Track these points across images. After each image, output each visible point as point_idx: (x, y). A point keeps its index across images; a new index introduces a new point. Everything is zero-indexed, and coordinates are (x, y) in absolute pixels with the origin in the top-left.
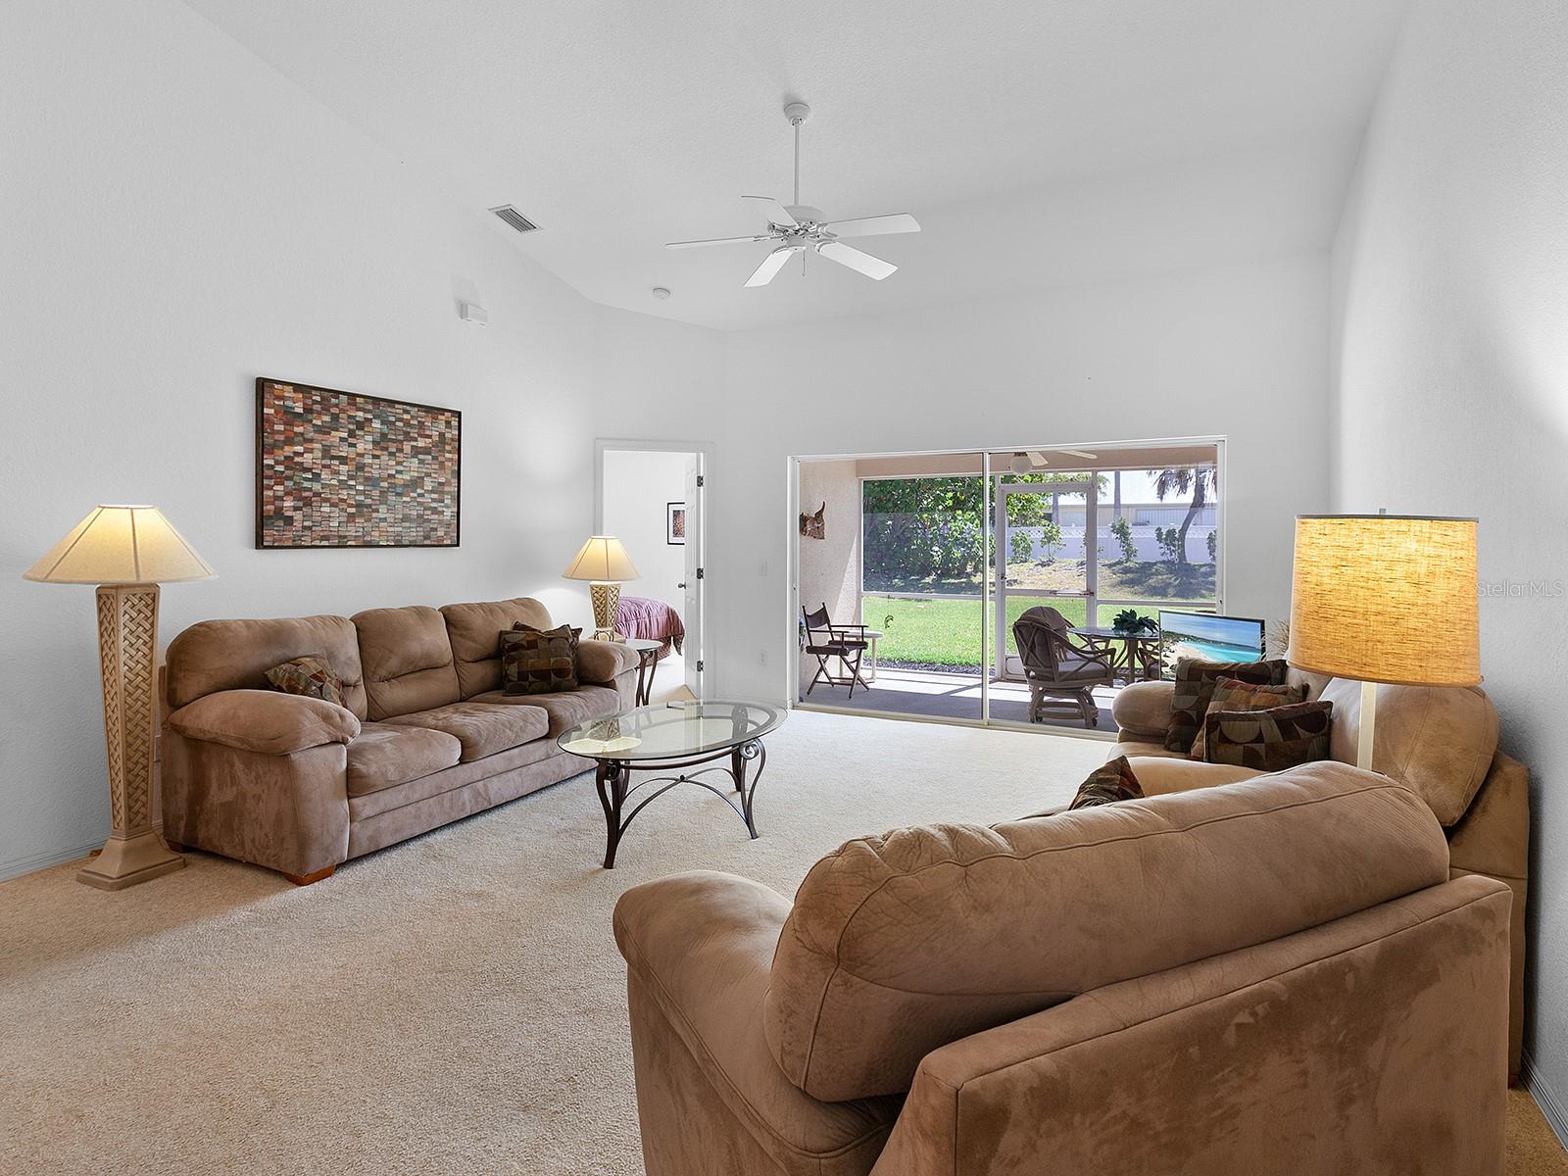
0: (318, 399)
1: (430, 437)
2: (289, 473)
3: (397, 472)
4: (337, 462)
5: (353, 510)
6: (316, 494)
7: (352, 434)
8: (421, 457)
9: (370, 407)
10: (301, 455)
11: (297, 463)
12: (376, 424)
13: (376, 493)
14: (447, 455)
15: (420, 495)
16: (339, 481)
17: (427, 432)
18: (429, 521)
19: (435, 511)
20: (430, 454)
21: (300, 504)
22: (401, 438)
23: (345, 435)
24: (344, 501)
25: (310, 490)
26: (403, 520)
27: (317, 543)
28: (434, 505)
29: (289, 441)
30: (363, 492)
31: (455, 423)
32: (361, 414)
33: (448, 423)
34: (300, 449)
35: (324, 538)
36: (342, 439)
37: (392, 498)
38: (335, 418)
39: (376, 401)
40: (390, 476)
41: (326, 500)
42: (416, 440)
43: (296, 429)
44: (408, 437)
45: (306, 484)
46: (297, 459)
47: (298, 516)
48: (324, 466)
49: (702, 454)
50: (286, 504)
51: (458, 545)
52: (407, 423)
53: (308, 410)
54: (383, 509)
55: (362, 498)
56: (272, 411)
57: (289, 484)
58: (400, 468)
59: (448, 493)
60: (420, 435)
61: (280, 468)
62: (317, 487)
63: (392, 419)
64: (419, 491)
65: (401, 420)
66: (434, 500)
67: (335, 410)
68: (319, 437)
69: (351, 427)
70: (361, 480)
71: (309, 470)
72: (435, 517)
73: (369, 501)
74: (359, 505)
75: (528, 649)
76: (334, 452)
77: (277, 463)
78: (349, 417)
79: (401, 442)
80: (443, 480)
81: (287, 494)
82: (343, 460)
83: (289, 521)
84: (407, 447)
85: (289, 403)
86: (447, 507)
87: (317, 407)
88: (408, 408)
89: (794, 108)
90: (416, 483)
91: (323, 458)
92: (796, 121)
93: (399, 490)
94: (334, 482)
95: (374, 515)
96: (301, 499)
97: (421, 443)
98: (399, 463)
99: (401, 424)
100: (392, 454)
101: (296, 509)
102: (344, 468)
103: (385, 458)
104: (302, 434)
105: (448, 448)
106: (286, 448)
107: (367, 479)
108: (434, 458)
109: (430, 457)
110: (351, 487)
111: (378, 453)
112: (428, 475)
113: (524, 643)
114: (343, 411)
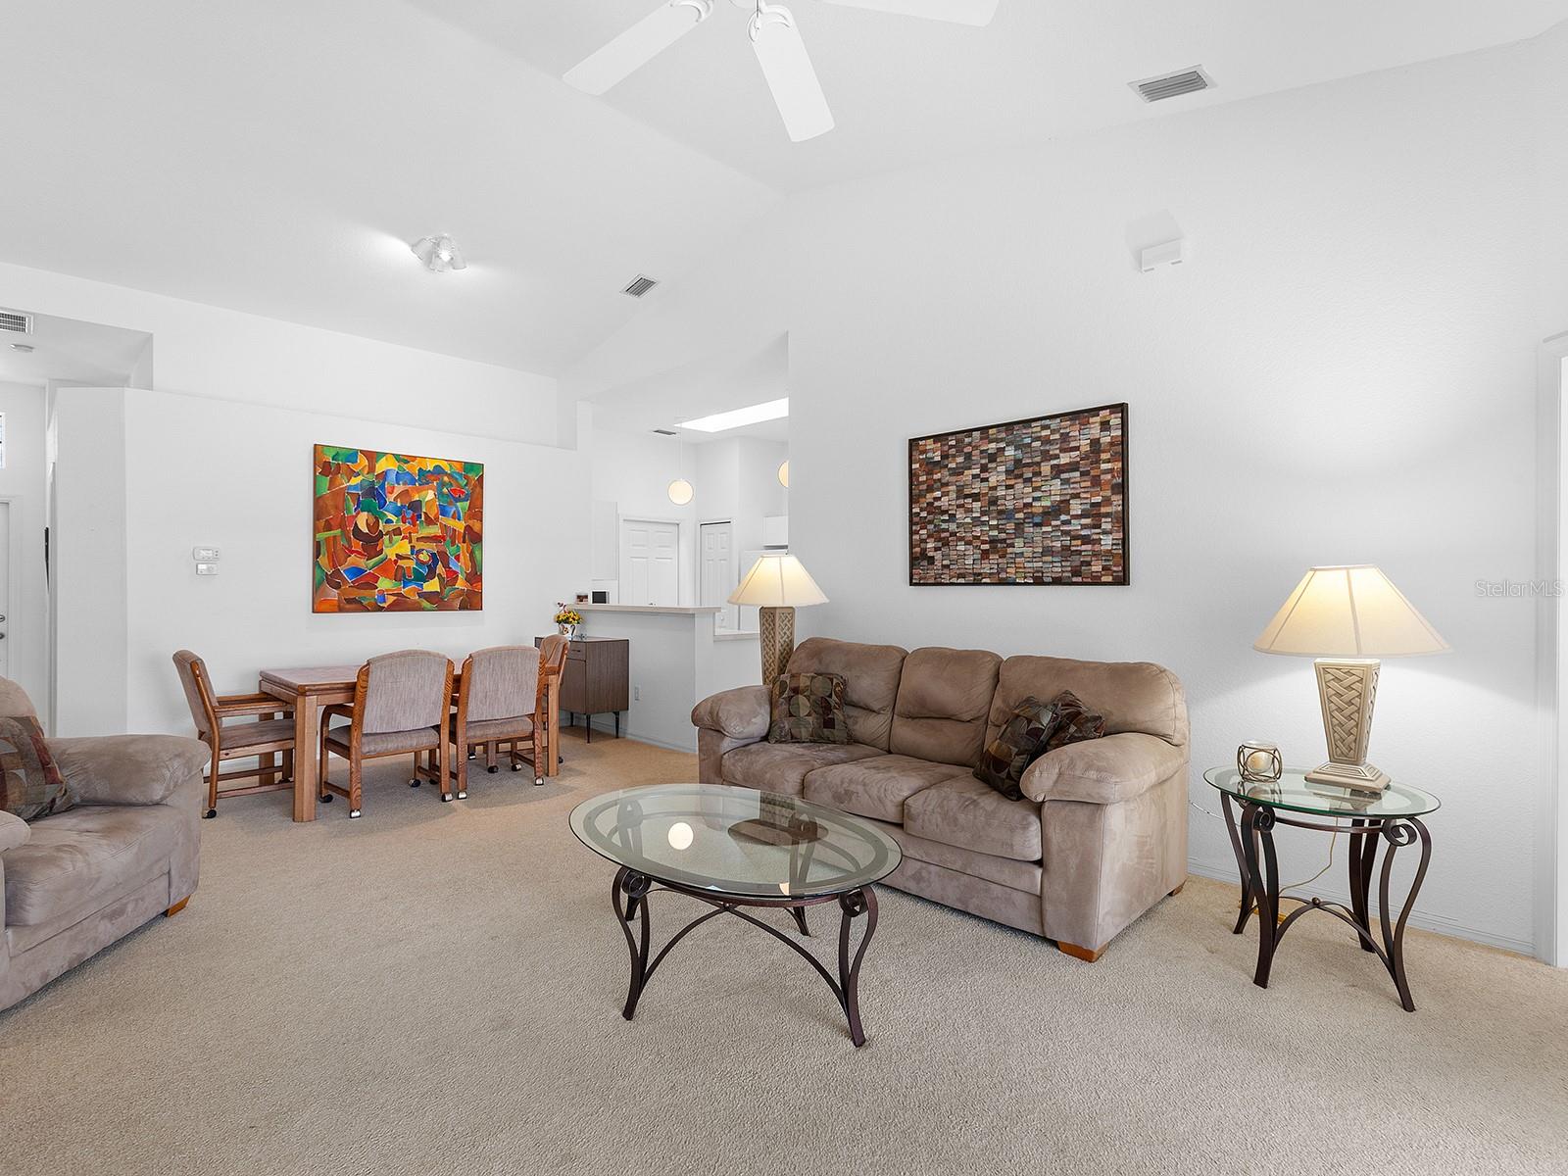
0: (953, 443)
1: (1077, 448)
2: (930, 517)
3: (1035, 499)
4: (970, 500)
5: (987, 547)
6: (953, 534)
7: (984, 468)
8: (1064, 476)
9: (1003, 435)
10: (939, 499)
11: (936, 508)
12: (1010, 452)
13: (1010, 526)
14: (1104, 466)
15: (1064, 523)
16: (973, 518)
17: (1073, 444)
18: (1079, 553)
19: (1086, 540)
20: (1077, 470)
21: (940, 544)
22: (1038, 459)
23: (977, 471)
24: (978, 538)
25: (947, 530)
26: (1043, 554)
27: (954, 580)
28: (1083, 533)
29: (930, 489)
30: (996, 527)
31: (1115, 421)
32: (993, 445)
33: (1105, 426)
34: (938, 494)
35: (962, 575)
36: (975, 476)
37: (1029, 529)
38: (968, 456)
39: (1009, 426)
40: (1026, 505)
41: (962, 539)
42: (1057, 457)
43: (936, 477)
44: (1046, 456)
45: (944, 526)
46: (936, 504)
47: (938, 555)
48: (958, 506)
50: (929, 546)
51: (1124, 582)
52: (1046, 441)
53: (945, 456)
54: (1019, 543)
55: (995, 533)
56: (918, 465)
57: (931, 527)
58: (1037, 494)
59: (1107, 515)
60: (1063, 450)
61: (924, 514)
62: (953, 527)
63: (1028, 440)
64: (1063, 517)
65: (1038, 439)
66: (1084, 527)
67: (968, 449)
68: (953, 479)
69: (983, 461)
70: (994, 515)
71: (946, 512)
72: (1089, 547)
73: (1003, 536)
74: (993, 541)
76: (967, 491)
77: (922, 510)
78: (982, 452)
79: (1038, 464)
80: (1099, 499)
81: (929, 536)
82: (976, 497)
83: (931, 560)
84: (1046, 469)
85: (930, 455)
86: (1105, 532)
87: (953, 451)
88: (1047, 422)
90: (1062, 507)
91: (958, 498)
93: (1037, 520)
94: (968, 520)
95: (1009, 550)
96: (939, 539)
97: (1065, 459)
98: (1035, 489)
99: (1038, 443)
100: (1028, 480)
101: (936, 549)
102: (977, 505)
103: (1020, 486)
104: (939, 480)
105: (1104, 456)
106: (928, 496)
107: (1000, 512)
108: (1083, 474)
109: (1077, 474)
110: (984, 523)
111: (1012, 482)
112: (1076, 496)
114: (976, 447)
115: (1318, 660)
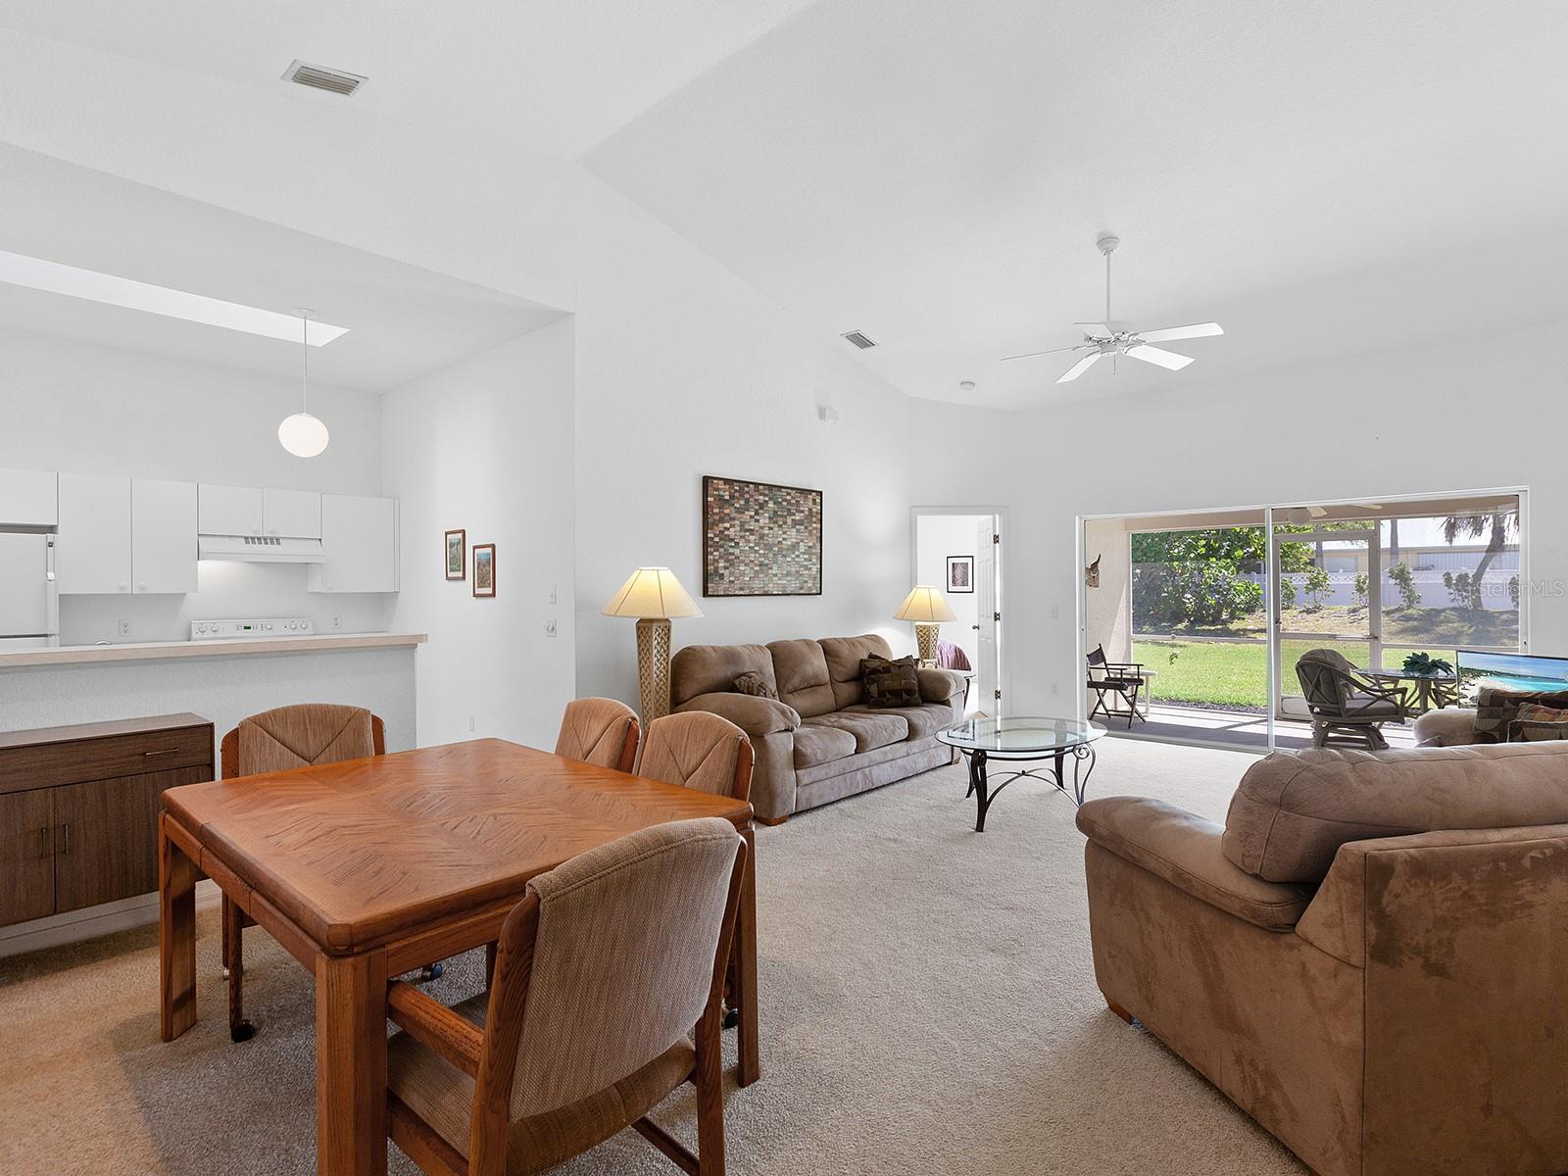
0: (737, 488)
1: (803, 512)
2: (721, 542)
3: (784, 539)
4: (748, 534)
5: (757, 568)
6: (737, 558)
7: (757, 513)
8: (797, 527)
9: (767, 492)
10: (728, 529)
11: (726, 536)
12: (771, 504)
13: (771, 555)
14: (814, 525)
15: (798, 556)
16: (750, 547)
17: (802, 509)
18: (802, 575)
19: (807, 568)
20: (802, 524)
21: (728, 565)
22: (785, 513)
23: (753, 513)
24: (752, 561)
25: (733, 554)
26: (787, 575)
27: (737, 592)
28: (805, 563)
29: (722, 520)
30: (763, 555)
31: (818, 501)
32: (761, 497)
33: (814, 500)
34: (727, 525)
35: (742, 589)
36: (751, 517)
37: (780, 558)
38: (747, 501)
39: (771, 487)
40: (779, 542)
41: (743, 562)
42: (794, 515)
43: (727, 511)
44: (791, 514)
45: (731, 550)
46: (726, 533)
47: (726, 573)
48: (741, 537)
49: (997, 517)
50: (721, 565)
51: (820, 594)
52: (789, 503)
53: (732, 497)
54: (775, 567)
55: (763, 559)
56: (712, 499)
57: (722, 550)
58: (785, 536)
59: (814, 554)
60: (797, 511)
61: (717, 539)
62: (737, 552)
63: (780, 500)
64: (797, 553)
65: (786, 500)
66: (806, 559)
67: (747, 496)
68: (738, 515)
69: (757, 507)
70: (762, 546)
71: (732, 540)
72: (807, 572)
73: (766, 562)
74: (761, 565)
75: (885, 673)
76: (747, 527)
77: (716, 536)
78: (756, 500)
79: (785, 517)
80: (811, 544)
81: (720, 557)
82: (751, 531)
83: (722, 576)
84: (789, 521)
85: (721, 493)
86: (814, 564)
87: (737, 494)
88: (789, 491)
89: (1106, 242)
90: (795, 546)
91: (741, 531)
92: (1108, 252)
93: (784, 553)
94: (747, 548)
95: (770, 571)
96: (727, 561)
97: (798, 517)
98: (784, 533)
99: (785, 503)
100: (780, 526)
101: (726, 568)
102: (752, 538)
103: (776, 529)
104: (729, 515)
105: (814, 519)
106: (720, 525)
107: (765, 545)
108: (806, 528)
109: (803, 527)
110: (756, 552)
111: (772, 526)
112: (802, 541)
113: (881, 668)
114: (751, 496)
115: (918, 623)
